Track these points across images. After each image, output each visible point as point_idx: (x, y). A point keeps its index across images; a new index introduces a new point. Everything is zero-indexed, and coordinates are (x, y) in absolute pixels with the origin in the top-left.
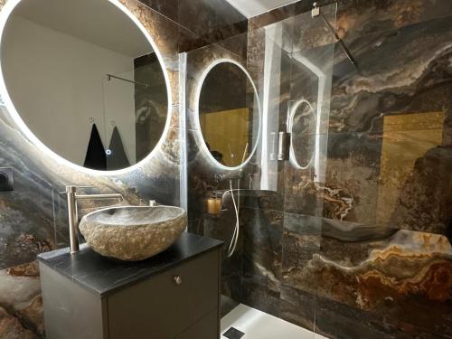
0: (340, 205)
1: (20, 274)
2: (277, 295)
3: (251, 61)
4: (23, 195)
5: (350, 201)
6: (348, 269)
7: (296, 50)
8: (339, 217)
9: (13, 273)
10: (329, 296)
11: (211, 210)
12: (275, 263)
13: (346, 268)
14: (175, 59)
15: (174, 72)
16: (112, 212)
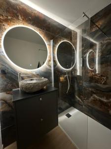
0: (101, 79)
1: (9, 94)
2: (82, 106)
3: (73, 41)
4: (9, 75)
5: (105, 78)
6: (105, 101)
7: (85, 35)
8: (101, 83)
9: (7, 93)
10: (99, 109)
11: (61, 80)
12: (81, 96)
13: (105, 100)
14: (50, 42)
15: (50, 45)
16: (32, 80)
